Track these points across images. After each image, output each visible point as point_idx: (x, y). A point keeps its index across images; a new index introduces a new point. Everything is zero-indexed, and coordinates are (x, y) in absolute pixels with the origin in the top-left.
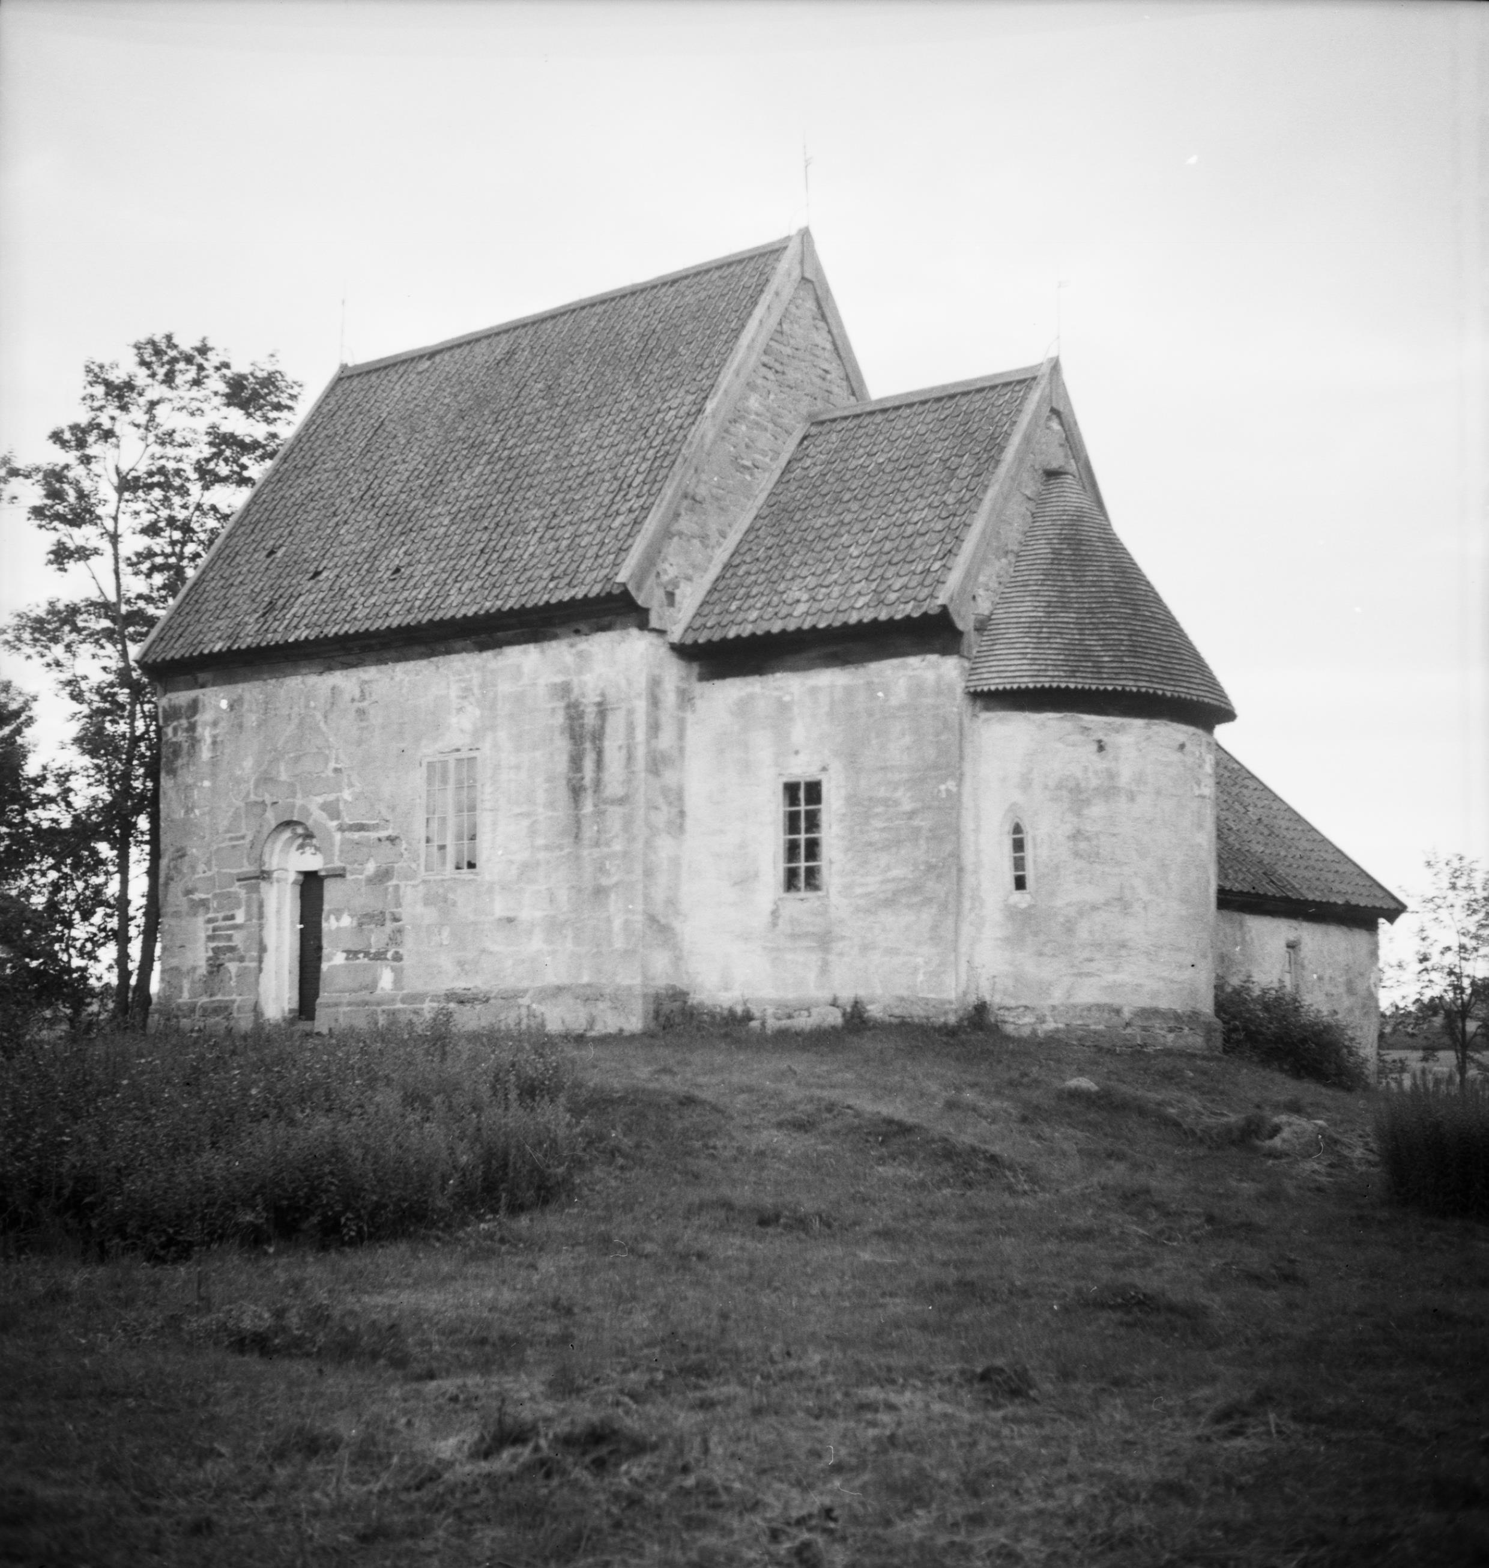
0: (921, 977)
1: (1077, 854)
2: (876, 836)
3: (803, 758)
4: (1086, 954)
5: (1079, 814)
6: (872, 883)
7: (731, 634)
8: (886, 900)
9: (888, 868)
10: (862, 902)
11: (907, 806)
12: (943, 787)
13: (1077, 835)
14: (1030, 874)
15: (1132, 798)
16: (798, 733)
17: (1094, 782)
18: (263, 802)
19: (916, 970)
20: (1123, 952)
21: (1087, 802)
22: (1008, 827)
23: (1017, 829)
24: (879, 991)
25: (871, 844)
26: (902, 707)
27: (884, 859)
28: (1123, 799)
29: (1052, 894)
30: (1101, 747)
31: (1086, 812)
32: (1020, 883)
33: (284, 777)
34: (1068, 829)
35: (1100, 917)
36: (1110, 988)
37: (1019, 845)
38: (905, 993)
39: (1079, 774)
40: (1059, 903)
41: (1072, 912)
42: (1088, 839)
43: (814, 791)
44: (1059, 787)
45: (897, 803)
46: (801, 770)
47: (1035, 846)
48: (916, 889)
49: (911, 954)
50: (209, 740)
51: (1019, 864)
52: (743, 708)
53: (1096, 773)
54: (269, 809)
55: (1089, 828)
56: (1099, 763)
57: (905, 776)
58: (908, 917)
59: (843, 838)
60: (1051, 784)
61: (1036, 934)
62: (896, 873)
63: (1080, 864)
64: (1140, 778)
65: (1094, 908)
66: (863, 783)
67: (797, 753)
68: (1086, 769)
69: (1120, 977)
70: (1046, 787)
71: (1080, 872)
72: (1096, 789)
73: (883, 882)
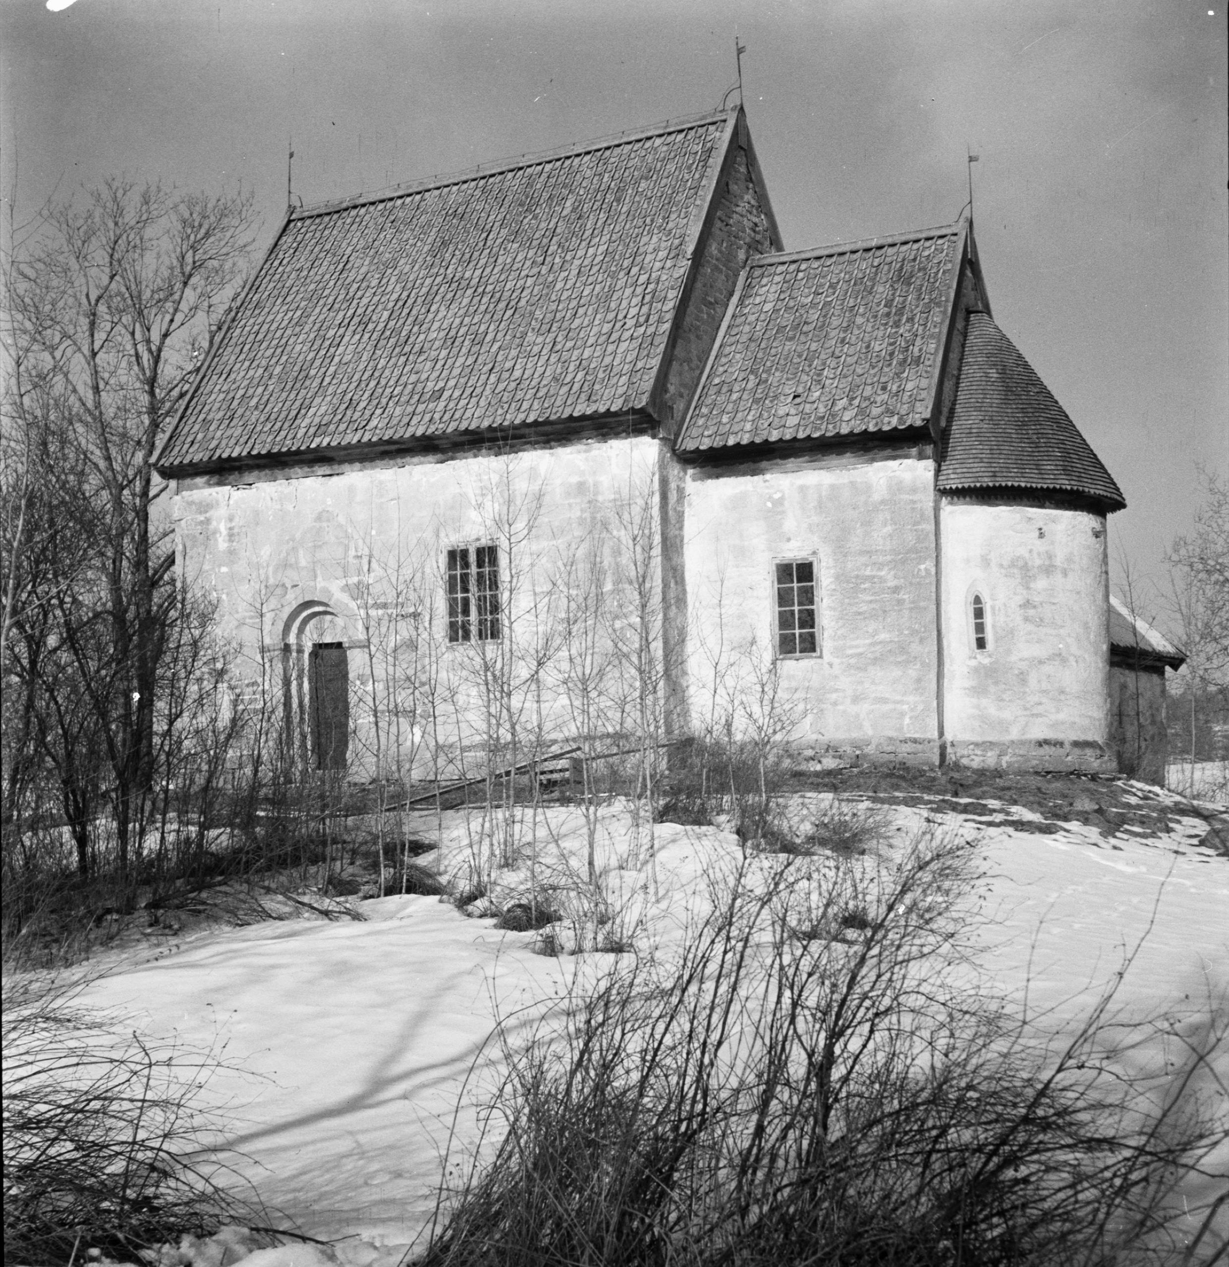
0: (907, 721)
1: (1026, 619)
2: (864, 608)
3: (793, 544)
4: (1036, 699)
5: (1028, 588)
6: (861, 644)
7: (731, 442)
8: (876, 659)
9: (876, 632)
10: (853, 661)
11: (891, 583)
12: (922, 567)
13: (1027, 604)
14: (989, 635)
15: (1065, 574)
16: (790, 524)
17: (1038, 562)
18: (283, 585)
19: (902, 714)
20: (1062, 697)
21: (1034, 578)
22: (971, 599)
23: (977, 600)
24: (870, 732)
25: (860, 614)
26: (883, 502)
27: (872, 626)
28: (1060, 576)
29: (1009, 652)
30: (1041, 535)
31: (1032, 585)
32: (981, 643)
33: (303, 563)
34: (1019, 600)
35: (1047, 669)
36: (1054, 726)
37: (979, 613)
38: (892, 734)
39: (1027, 555)
40: (1013, 658)
41: (1023, 665)
42: (1035, 607)
43: (805, 571)
44: (1013, 565)
45: (882, 580)
46: (794, 553)
47: (994, 614)
48: (903, 649)
49: (898, 702)
50: (224, 532)
51: (980, 628)
52: (738, 502)
53: (1039, 554)
54: (290, 591)
55: (1037, 599)
56: (1040, 546)
57: (889, 558)
58: (897, 672)
59: (834, 609)
60: (1005, 563)
61: (996, 683)
62: (883, 636)
63: (1030, 627)
64: (1069, 560)
65: (1041, 662)
66: (850, 565)
67: (789, 540)
68: (1031, 551)
69: (1061, 716)
70: (1001, 566)
71: (1030, 633)
72: (1039, 567)
73: (873, 644)
